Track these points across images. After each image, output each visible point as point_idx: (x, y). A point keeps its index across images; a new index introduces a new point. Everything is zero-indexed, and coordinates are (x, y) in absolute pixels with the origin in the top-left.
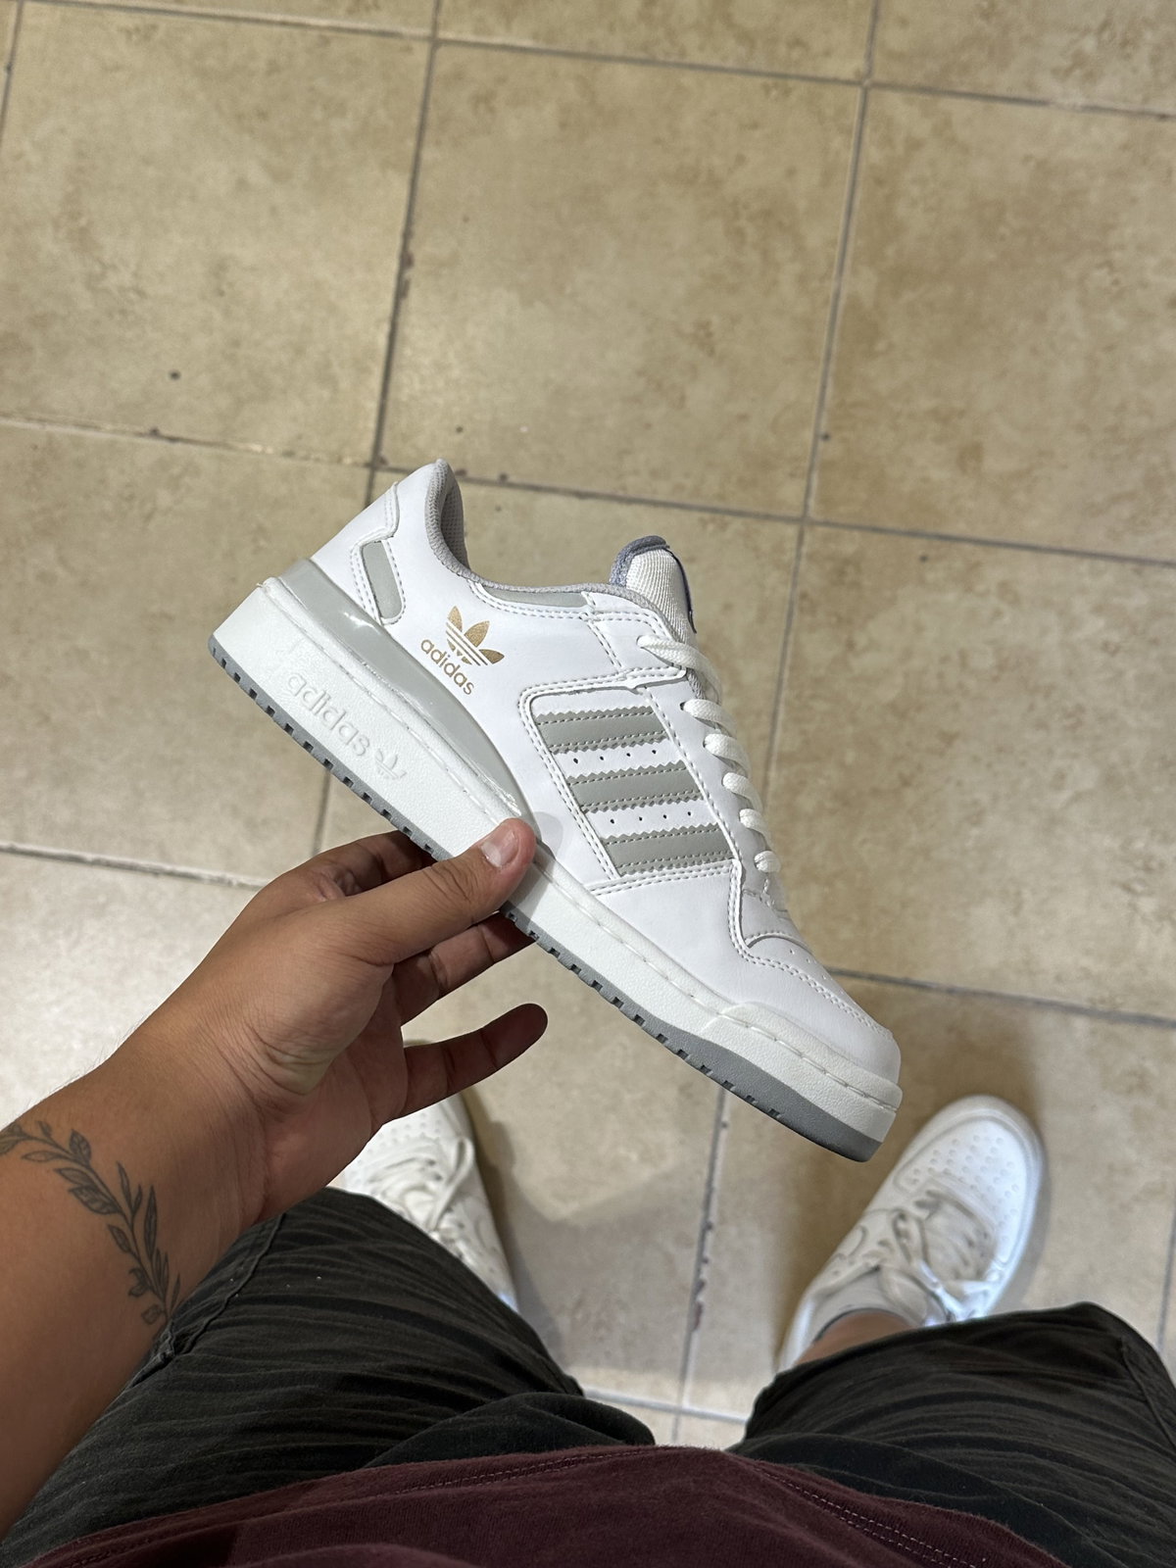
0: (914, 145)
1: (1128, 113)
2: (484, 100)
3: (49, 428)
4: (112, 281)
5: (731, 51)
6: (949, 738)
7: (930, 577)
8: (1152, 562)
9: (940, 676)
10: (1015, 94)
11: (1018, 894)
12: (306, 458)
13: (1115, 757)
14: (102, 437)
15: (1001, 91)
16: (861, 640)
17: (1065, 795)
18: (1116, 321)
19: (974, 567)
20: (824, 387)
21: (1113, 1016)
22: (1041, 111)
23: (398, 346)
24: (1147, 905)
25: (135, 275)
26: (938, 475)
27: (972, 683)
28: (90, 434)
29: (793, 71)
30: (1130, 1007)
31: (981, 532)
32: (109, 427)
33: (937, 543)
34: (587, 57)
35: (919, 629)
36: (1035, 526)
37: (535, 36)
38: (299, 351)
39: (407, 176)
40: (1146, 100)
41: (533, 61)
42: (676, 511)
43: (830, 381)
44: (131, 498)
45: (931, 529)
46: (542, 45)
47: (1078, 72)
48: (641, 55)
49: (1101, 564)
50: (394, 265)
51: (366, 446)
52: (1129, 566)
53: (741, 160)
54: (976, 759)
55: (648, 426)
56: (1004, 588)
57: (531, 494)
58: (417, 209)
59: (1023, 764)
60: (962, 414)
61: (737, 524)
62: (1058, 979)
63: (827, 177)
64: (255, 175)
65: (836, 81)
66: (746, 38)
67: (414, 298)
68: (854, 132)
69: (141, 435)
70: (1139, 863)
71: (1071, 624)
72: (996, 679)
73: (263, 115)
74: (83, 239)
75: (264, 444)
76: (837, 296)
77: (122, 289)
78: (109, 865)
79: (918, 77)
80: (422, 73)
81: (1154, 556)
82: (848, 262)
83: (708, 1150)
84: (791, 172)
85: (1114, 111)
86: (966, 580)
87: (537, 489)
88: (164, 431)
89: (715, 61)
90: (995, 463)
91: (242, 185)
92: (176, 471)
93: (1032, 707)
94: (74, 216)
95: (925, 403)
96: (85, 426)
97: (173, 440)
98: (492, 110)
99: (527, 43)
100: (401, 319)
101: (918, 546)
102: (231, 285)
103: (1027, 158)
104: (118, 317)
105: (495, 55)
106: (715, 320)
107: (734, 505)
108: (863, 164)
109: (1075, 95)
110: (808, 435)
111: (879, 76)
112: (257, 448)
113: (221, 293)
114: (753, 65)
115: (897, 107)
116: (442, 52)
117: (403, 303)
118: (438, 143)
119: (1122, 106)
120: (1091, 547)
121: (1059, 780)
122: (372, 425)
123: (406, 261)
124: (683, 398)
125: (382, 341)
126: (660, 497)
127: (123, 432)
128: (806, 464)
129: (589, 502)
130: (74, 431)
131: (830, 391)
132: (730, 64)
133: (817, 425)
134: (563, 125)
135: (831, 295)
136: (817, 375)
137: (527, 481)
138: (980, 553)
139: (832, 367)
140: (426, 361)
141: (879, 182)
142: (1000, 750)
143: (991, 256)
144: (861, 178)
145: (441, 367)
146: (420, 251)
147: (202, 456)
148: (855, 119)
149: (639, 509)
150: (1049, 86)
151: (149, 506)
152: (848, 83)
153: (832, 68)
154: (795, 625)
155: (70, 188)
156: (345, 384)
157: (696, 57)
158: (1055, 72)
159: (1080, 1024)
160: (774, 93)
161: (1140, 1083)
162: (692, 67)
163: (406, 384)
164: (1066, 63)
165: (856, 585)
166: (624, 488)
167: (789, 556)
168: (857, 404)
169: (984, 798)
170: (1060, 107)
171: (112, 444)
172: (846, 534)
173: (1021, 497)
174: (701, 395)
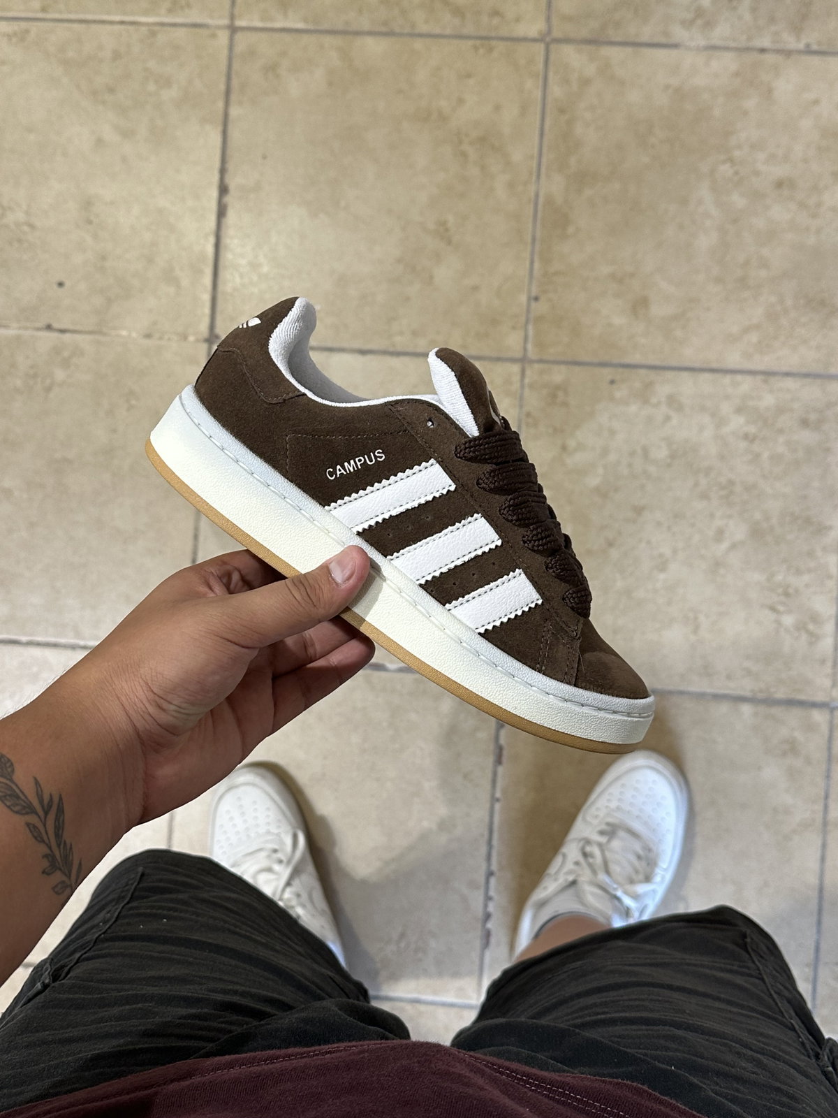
0: (585, 82)
1: (737, 49)
2: (271, 69)
4: (10, 219)
6: (639, 510)
7: (618, 395)
8: (775, 374)
9: (630, 465)
10: (656, 40)
11: (696, 618)
12: (161, 338)
13: (758, 516)
14: (11, 332)
15: (645, 38)
16: (572, 443)
17: (725, 545)
18: (738, 200)
19: (649, 386)
20: (532, 262)
21: (770, 702)
22: (674, 53)
23: (222, 251)
24: (788, 620)
25: (27, 213)
26: (618, 321)
27: (652, 469)
28: (2, 331)
29: (493, 34)
30: (780, 695)
31: (652, 360)
32: (15, 325)
33: (620, 370)
34: (344, 33)
35: (612, 433)
36: (689, 355)
37: (305, 20)
38: (150, 260)
39: (220, 129)
40: (749, 39)
41: (305, 39)
43: (537, 258)
44: (35, 376)
45: (615, 361)
46: (311, 27)
47: (699, 22)
48: (384, 29)
49: (739, 378)
50: (214, 193)
51: (204, 327)
52: (759, 378)
53: (461, 101)
54: (659, 524)
55: (408, 299)
56: (672, 400)
57: (326, 354)
58: (229, 152)
59: (693, 525)
60: (632, 275)
62: (729, 677)
63: (524, 110)
64: (109, 134)
65: (525, 39)
67: (231, 217)
68: (541, 77)
69: (38, 329)
70: (780, 590)
71: (720, 422)
72: (669, 465)
75: (130, 329)
76: (537, 195)
77: (18, 224)
78: (39, 644)
79: (584, 33)
80: (225, 52)
81: (776, 369)
82: (543, 170)
83: (487, 819)
84: (498, 108)
86: (643, 396)
87: (330, 350)
88: (56, 325)
89: (437, 31)
90: (658, 310)
91: (100, 142)
92: (66, 354)
93: (696, 484)
95: (605, 270)
97: (62, 331)
98: (277, 76)
99: (300, 25)
100: (223, 233)
101: (607, 373)
102: (97, 216)
103: (667, 87)
104: (16, 245)
105: (277, 36)
106: (451, 219)
107: (474, 353)
108: (549, 99)
109: (697, 38)
110: (523, 298)
111: (556, 33)
112: (124, 333)
113: (90, 222)
114: (465, 31)
115: (572, 56)
116: (239, 36)
117: (223, 221)
118: (241, 102)
119: (733, 45)
120: (731, 366)
121: (720, 535)
122: (207, 311)
123: (223, 190)
124: (431, 277)
125: (210, 249)
127: (26, 328)
128: (523, 319)
129: (369, 357)
131: (537, 265)
132: (448, 31)
133: (529, 291)
134: (330, 84)
135: (532, 195)
136: (527, 255)
138: (652, 375)
139: (537, 247)
140: (243, 262)
141: (562, 111)
142: (676, 516)
143: (645, 160)
144: (548, 109)
145: (254, 266)
146: (233, 182)
147: (83, 341)
148: (541, 66)
149: (406, 359)
150: (679, 33)
151: (48, 382)
152: (534, 40)
153: (522, 30)
156: (185, 282)
157: (423, 28)
158: (683, 23)
159: (746, 709)
160: (481, 51)
161: (792, 748)
162: (421, 35)
163: (230, 280)
164: (690, 16)
165: (565, 404)
166: (394, 345)
167: (516, 386)
168: (556, 273)
169: (667, 551)
170: (688, 48)
171: (18, 338)
172: (556, 368)
173: (678, 333)
174: (444, 274)
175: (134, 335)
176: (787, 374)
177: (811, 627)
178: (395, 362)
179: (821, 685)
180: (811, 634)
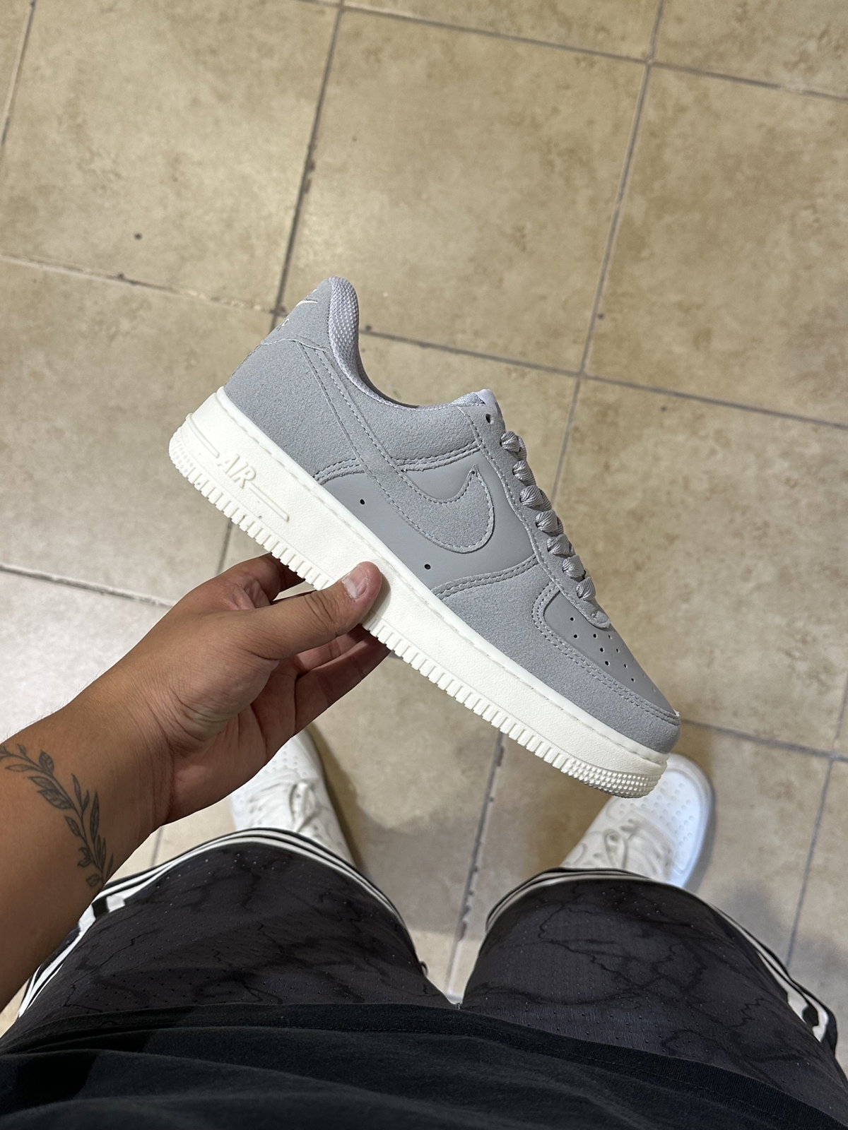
0: (681, 109)
1: (835, 98)
2: (373, 53)
3: (45, 268)
4: (97, 165)
5: (554, 31)
6: (671, 539)
7: (668, 422)
8: (826, 424)
9: (669, 493)
10: (756, 78)
11: (711, 652)
12: (228, 303)
13: (787, 561)
14: (82, 276)
15: (745, 75)
16: (615, 464)
17: (751, 585)
18: (815, 248)
19: (700, 417)
20: (602, 280)
22: (773, 92)
23: (300, 227)
24: (802, 667)
25: (114, 162)
26: (678, 349)
27: (691, 500)
28: (75, 274)
29: (597, 49)
30: (784, 738)
31: (706, 393)
32: (88, 270)
33: (674, 398)
34: (451, 27)
35: (657, 459)
36: (743, 393)
37: (414, 10)
38: (229, 225)
39: (315, 105)
41: (412, 28)
42: (490, 362)
43: (607, 276)
45: (671, 388)
46: (418, 17)
47: (802, 66)
48: (490, 29)
49: (789, 422)
50: (300, 168)
51: (271, 298)
52: (810, 425)
53: (555, 111)
54: (689, 555)
55: (475, 299)
56: (720, 435)
57: (388, 341)
58: (320, 129)
59: (723, 561)
60: (699, 307)
61: (533, 374)
62: (735, 714)
63: (617, 128)
64: (205, 95)
65: (627, 59)
66: (566, 22)
67: (314, 194)
68: (638, 97)
69: (111, 277)
70: (799, 637)
71: (765, 464)
72: (708, 499)
73: (213, 52)
74: (79, 132)
75: (197, 291)
76: (617, 215)
77: (104, 171)
78: (69, 584)
79: (687, 61)
80: (331, 30)
81: (828, 419)
82: (627, 190)
83: (479, 816)
84: (591, 123)
85: (825, 96)
86: (693, 427)
87: (392, 338)
88: (128, 276)
89: (543, 38)
90: (719, 345)
91: (195, 102)
92: (134, 305)
93: (732, 521)
94: (73, 116)
95: (674, 298)
96: (71, 268)
97: (133, 283)
98: (379, 61)
99: (408, 14)
100: (303, 209)
101: (660, 399)
102: (183, 174)
103: (761, 126)
104: (100, 191)
105: (384, 21)
106: (529, 226)
107: (533, 360)
108: (642, 121)
109: (797, 81)
110: (588, 314)
111: (659, 57)
112: (193, 293)
113: (175, 180)
114: (569, 43)
115: (670, 80)
116: (347, 16)
117: (306, 196)
118: (338, 83)
119: (832, 93)
120: (783, 410)
121: (747, 574)
122: (277, 283)
123: (310, 166)
124: (501, 281)
125: (288, 223)
126: (479, 351)
127: (99, 275)
128: (585, 335)
129: (428, 351)
130: (62, 271)
131: (606, 283)
132: (552, 40)
133: (595, 308)
134: (430, 76)
135: (612, 214)
136: (598, 272)
137: (385, 332)
138: (704, 408)
139: (609, 267)
140: (319, 240)
141: (653, 134)
142: (707, 549)
143: (729, 194)
144: (640, 131)
145: (328, 245)
146: (320, 160)
147: (153, 295)
148: (640, 87)
149: (465, 357)
150: (781, 75)
151: (113, 329)
152: (637, 61)
153: (625, 49)
154: (569, 449)
155: (72, 95)
156: (259, 252)
157: (529, 34)
158: (786, 64)
159: (748, 747)
160: (583, 64)
161: (787, 792)
162: (525, 40)
163: (304, 255)
164: (794, 59)
165: (614, 424)
166: (454, 343)
167: (568, 399)
168: (624, 294)
169: (693, 583)
170: (788, 91)
171: (90, 282)
172: (610, 387)
173: (737, 370)
174: (513, 279)
175: (202, 297)
176: (838, 426)
177: (823, 677)
178: (454, 359)
179: (824, 734)
180: (822, 684)
